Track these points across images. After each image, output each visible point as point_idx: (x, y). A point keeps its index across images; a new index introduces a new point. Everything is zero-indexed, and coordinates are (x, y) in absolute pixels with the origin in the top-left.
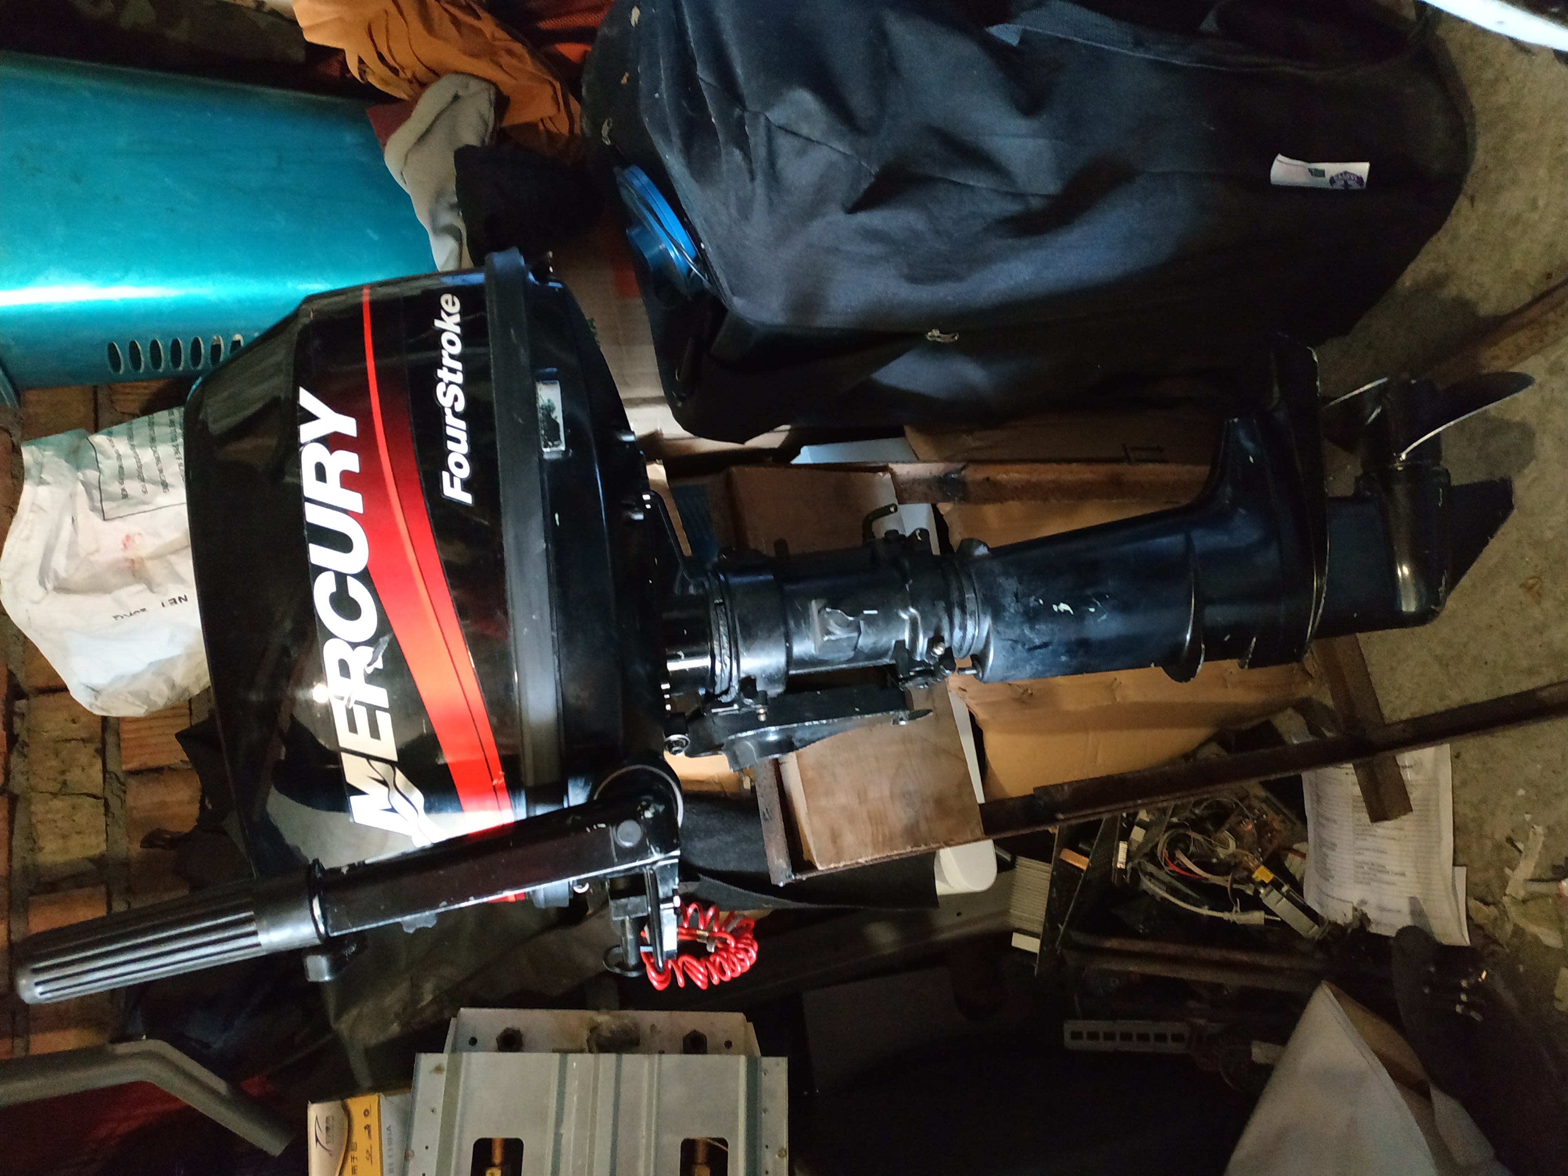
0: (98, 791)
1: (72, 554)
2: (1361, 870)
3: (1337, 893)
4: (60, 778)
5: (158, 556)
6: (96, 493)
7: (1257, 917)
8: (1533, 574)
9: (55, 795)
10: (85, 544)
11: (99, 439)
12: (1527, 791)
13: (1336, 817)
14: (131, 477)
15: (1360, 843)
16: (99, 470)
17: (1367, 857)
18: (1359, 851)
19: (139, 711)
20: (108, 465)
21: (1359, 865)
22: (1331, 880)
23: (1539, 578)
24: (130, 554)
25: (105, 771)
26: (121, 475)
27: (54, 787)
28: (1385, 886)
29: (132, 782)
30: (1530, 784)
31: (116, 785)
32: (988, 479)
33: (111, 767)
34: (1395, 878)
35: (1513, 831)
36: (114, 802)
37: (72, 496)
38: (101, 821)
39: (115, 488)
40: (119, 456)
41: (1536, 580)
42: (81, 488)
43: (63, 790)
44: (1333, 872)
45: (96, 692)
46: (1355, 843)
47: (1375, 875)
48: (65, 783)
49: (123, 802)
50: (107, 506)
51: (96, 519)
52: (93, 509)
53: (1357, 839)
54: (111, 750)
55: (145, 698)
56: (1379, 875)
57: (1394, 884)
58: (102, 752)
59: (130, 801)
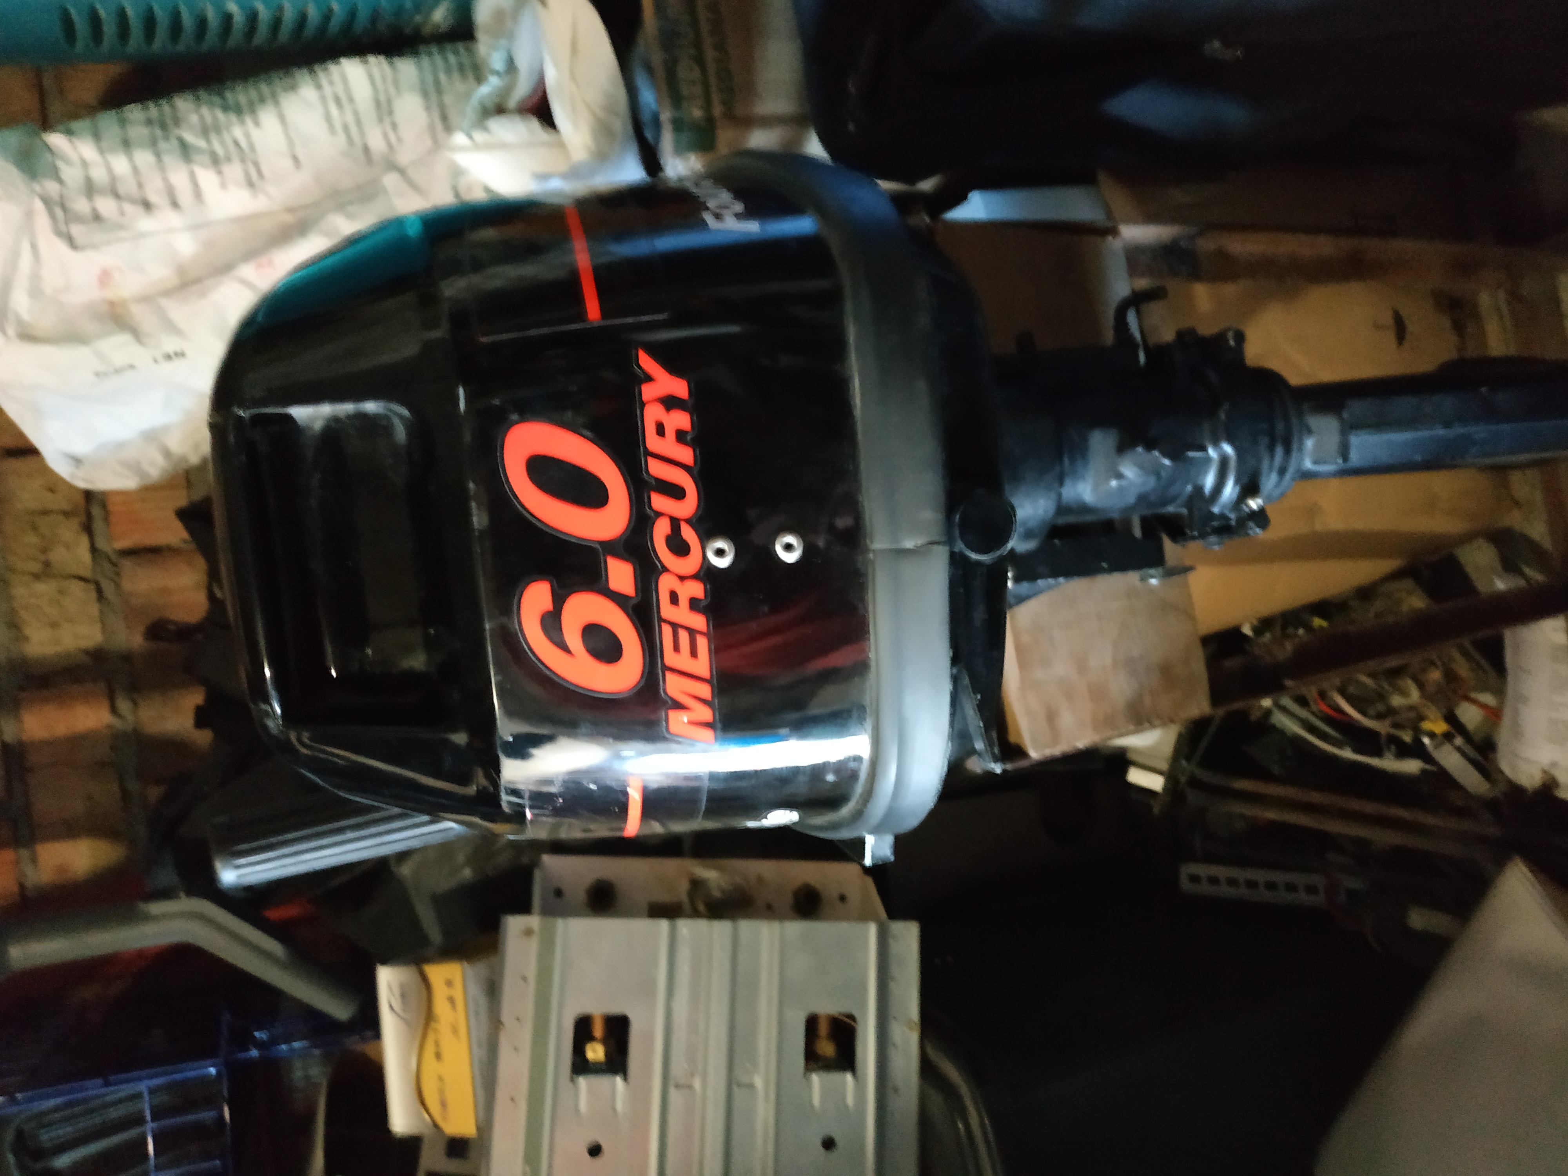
0: (87, 574)
1: (35, 291)
2: (1555, 728)
3: (1527, 752)
4: (42, 558)
5: (146, 299)
6: (59, 213)
7: (1412, 766)
9: (37, 577)
10: (51, 280)
11: (56, 139)
14: (102, 192)
16: (60, 181)
19: (127, 482)
20: (71, 174)
24: (110, 294)
25: (94, 549)
26: (90, 189)
27: (35, 567)
29: (127, 564)
31: (107, 566)
32: (1221, 250)
33: (101, 544)
36: (106, 585)
37: (29, 215)
38: (94, 609)
39: (81, 205)
40: (84, 164)
42: (39, 205)
43: (47, 571)
45: (77, 461)
48: (47, 564)
49: (118, 586)
50: (76, 230)
51: (62, 247)
52: (58, 233)
54: (99, 526)
55: (136, 468)
58: (88, 528)
59: (127, 585)
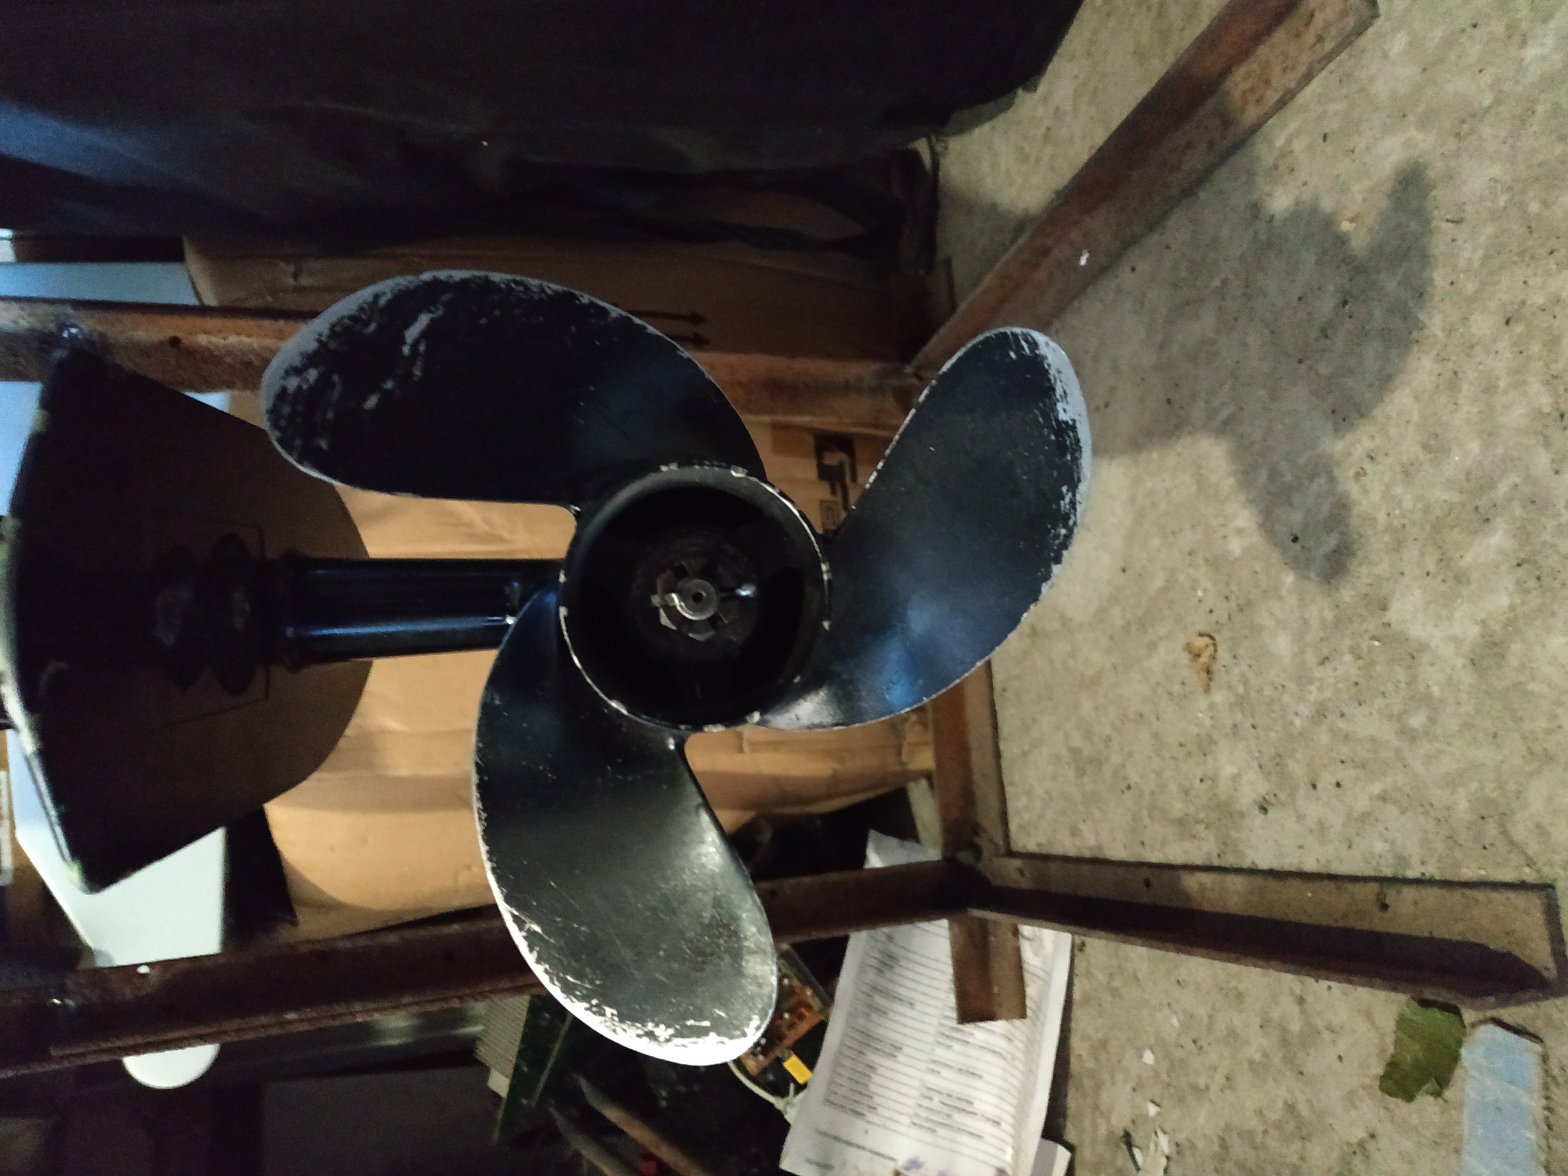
2: (926, 1103)
3: (875, 1139)
8: (1202, 627)
12: (1157, 1060)
13: (913, 995)
15: (941, 1053)
17: (946, 1081)
18: (935, 1065)
21: (928, 1093)
22: (870, 1116)
23: (1212, 638)
28: (964, 1139)
30: (1159, 1045)
32: (175, 342)
34: (986, 1128)
35: (1133, 1122)
41: (1207, 640)
44: (877, 1100)
46: (933, 1050)
47: (949, 1116)
53: (939, 1043)
56: (957, 1117)
57: (979, 1137)
